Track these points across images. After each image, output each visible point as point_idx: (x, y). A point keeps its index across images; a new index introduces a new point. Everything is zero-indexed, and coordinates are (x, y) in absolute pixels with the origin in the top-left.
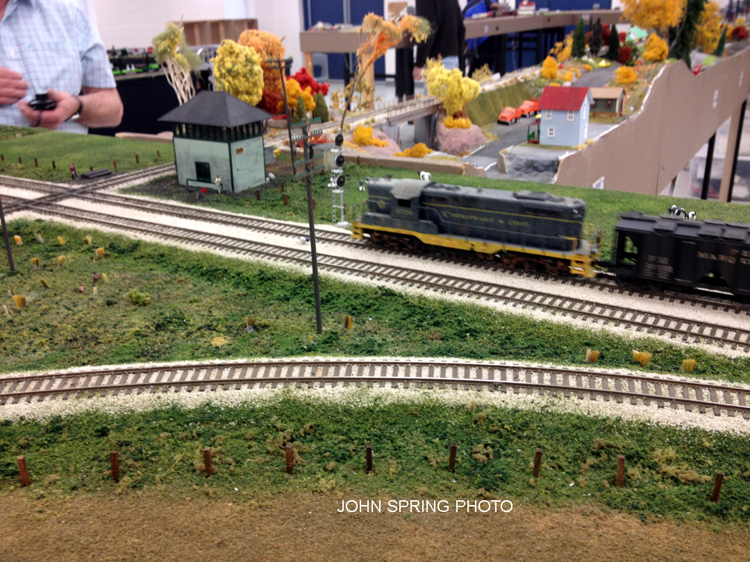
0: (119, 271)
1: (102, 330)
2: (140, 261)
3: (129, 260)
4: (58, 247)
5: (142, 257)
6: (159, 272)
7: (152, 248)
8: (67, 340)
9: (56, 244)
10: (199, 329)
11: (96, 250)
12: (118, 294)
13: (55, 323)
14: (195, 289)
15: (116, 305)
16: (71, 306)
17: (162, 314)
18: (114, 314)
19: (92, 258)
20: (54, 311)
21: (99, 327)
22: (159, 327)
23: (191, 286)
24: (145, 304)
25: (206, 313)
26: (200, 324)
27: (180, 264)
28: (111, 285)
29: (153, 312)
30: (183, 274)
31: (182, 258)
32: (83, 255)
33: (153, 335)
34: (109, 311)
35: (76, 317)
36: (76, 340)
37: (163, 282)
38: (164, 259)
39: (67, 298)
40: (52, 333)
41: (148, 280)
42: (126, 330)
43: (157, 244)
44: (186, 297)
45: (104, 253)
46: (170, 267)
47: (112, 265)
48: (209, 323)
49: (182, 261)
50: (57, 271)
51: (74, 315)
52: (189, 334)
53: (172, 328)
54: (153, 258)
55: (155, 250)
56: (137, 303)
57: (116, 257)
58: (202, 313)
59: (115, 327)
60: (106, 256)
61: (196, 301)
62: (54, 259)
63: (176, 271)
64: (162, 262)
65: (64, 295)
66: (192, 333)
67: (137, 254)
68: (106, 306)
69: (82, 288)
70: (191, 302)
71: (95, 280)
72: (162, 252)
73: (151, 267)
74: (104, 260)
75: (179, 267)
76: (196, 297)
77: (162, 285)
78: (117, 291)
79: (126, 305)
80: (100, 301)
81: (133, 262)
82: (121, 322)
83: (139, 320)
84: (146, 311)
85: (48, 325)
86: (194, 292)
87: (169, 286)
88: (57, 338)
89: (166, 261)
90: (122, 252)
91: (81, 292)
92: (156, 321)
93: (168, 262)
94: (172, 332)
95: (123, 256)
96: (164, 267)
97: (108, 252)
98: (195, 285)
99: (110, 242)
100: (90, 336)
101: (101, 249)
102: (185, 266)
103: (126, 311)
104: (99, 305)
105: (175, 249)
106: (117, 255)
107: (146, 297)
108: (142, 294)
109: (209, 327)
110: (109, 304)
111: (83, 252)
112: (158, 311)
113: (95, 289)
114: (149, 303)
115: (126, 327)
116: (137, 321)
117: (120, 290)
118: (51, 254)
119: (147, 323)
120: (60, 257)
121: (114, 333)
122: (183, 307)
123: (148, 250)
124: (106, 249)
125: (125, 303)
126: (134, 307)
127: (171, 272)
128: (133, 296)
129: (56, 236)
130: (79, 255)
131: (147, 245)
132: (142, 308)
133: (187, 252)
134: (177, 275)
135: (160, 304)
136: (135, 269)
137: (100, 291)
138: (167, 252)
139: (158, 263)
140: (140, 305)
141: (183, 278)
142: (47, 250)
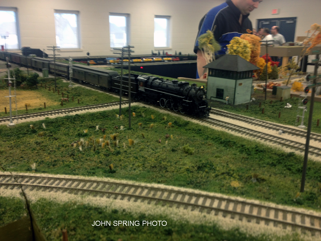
0: (178, 135)
1: (169, 164)
2: (189, 131)
3: (183, 130)
4: (150, 120)
5: (190, 129)
6: (198, 138)
7: (195, 126)
8: (151, 166)
9: (150, 118)
10: (223, 174)
11: (168, 123)
12: (178, 146)
13: (146, 156)
14: (218, 150)
15: (176, 152)
16: (154, 149)
17: (201, 161)
18: (175, 157)
19: (166, 127)
20: (146, 150)
21: (168, 162)
22: (199, 168)
23: (215, 148)
24: (191, 154)
25: (225, 165)
26: (223, 171)
27: (209, 136)
28: (174, 141)
29: (196, 159)
30: (210, 141)
31: (210, 133)
32: (162, 125)
33: (196, 172)
34: (173, 154)
35: (157, 155)
36: (155, 167)
37: (200, 144)
38: (201, 132)
39: (153, 144)
40: (144, 161)
41: (193, 141)
42: (181, 166)
43: (197, 124)
44: (213, 153)
45: (172, 125)
46: (204, 136)
47: (175, 132)
48: (227, 171)
49: (210, 134)
50: (149, 131)
51: (155, 153)
52: (217, 176)
53: (207, 170)
54: (195, 131)
55: (197, 127)
56: (187, 152)
57: (177, 128)
58: (223, 164)
59: (176, 163)
60: (172, 127)
61: (219, 157)
62: (148, 125)
63: (207, 139)
64: (200, 133)
65: (152, 143)
66: (218, 175)
67: (187, 128)
68: (172, 152)
69: (160, 140)
70: (216, 157)
71: (167, 138)
72: (200, 128)
73: (194, 135)
74: (171, 129)
75: (208, 137)
76: (219, 155)
77: (200, 145)
78: (177, 145)
79: (182, 153)
80: (169, 148)
81: (185, 131)
82: (179, 161)
83: (188, 162)
84: (192, 158)
85: (143, 157)
86: (217, 152)
87: (203, 146)
88: (147, 165)
89: (201, 133)
90: (180, 126)
91: (159, 142)
92: (197, 164)
93: (203, 133)
94: (207, 172)
95: (180, 127)
96: (200, 136)
97: (173, 125)
98: (217, 148)
99: (175, 120)
100: (163, 166)
101: (170, 123)
102: (212, 137)
103: (181, 156)
104: (168, 150)
105: (207, 128)
106: (177, 127)
107: (193, 150)
108: (191, 148)
109: (228, 174)
110: (173, 150)
111: (162, 123)
112: (198, 159)
113: (167, 142)
114: (193, 154)
115: (181, 165)
116: (187, 162)
117: (179, 145)
118: (147, 122)
119: (193, 165)
120: (152, 124)
121: (175, 167)
122: (212, 159)
123: (193, 127)
124: (173, 123)
125: (181, 152)
126: (186, 155)
127: (204, 139)
128: (186, 148)
129: (151, 115)
130: (160, 124)
131: (193, 124)
132: (190, 156)
133: (213, 130)
134: (208, 141)
135: (199, 155)
136: (186, 135)
137: (169, 144)
138: (202, 129)
139: (197, 134)
140: (189, 154)
141: (210, 143)
142: (145, 121)
